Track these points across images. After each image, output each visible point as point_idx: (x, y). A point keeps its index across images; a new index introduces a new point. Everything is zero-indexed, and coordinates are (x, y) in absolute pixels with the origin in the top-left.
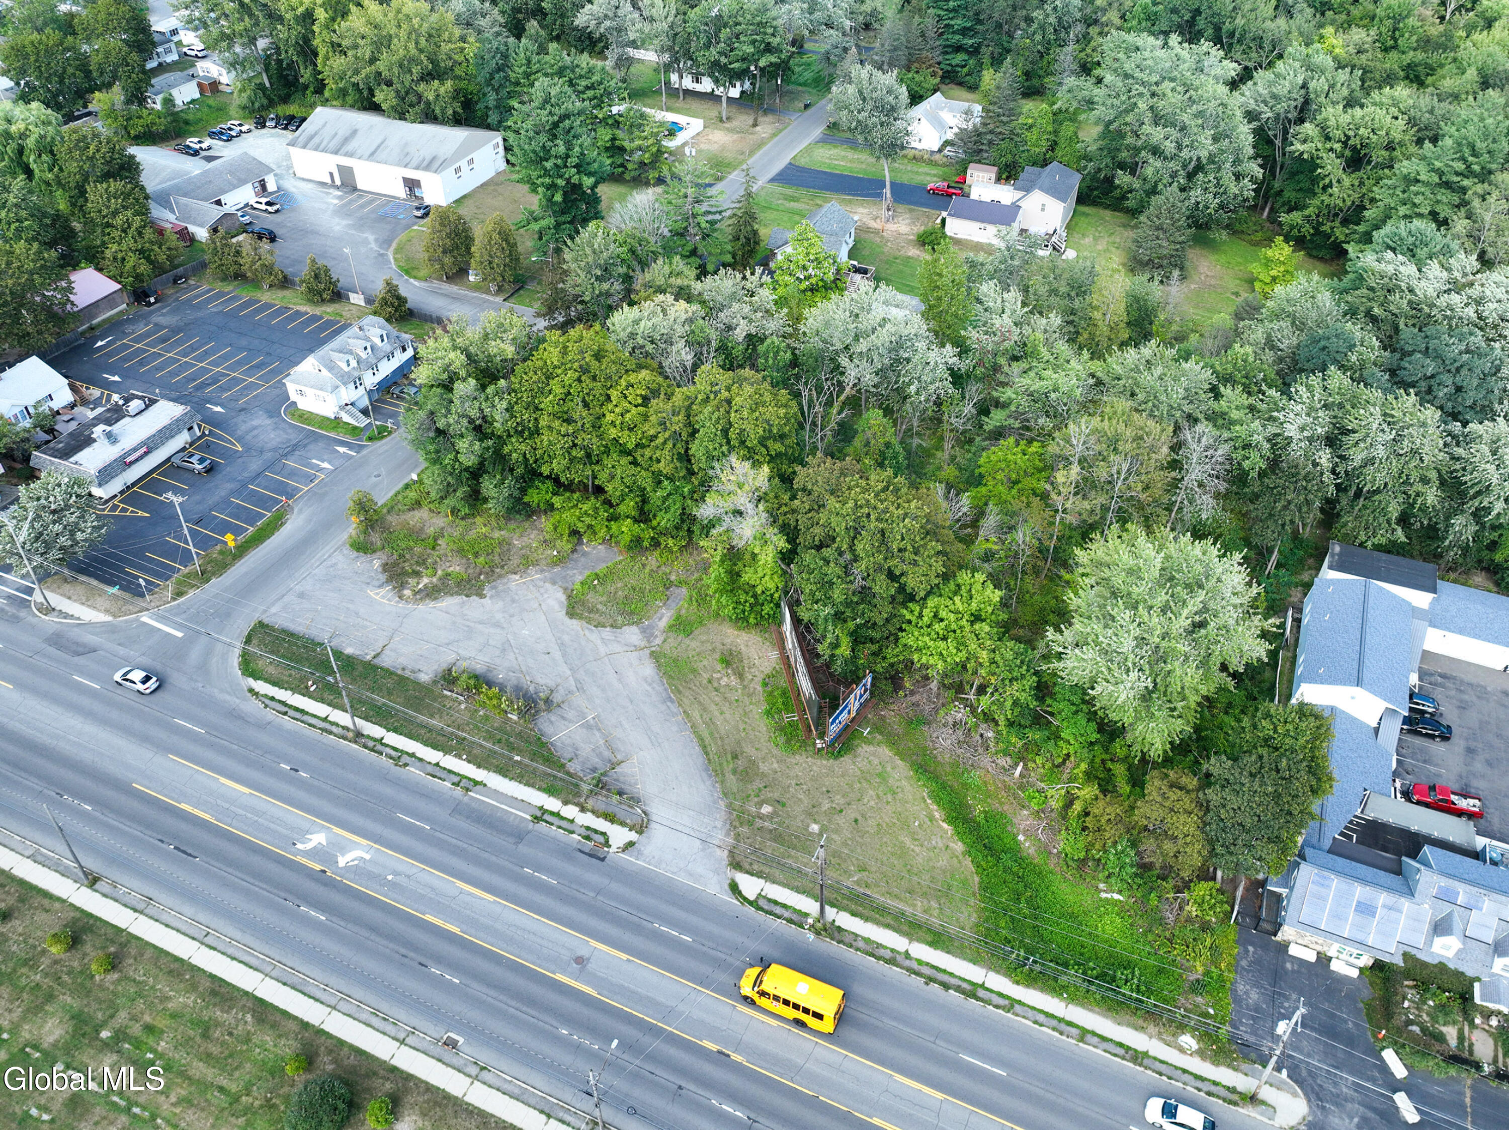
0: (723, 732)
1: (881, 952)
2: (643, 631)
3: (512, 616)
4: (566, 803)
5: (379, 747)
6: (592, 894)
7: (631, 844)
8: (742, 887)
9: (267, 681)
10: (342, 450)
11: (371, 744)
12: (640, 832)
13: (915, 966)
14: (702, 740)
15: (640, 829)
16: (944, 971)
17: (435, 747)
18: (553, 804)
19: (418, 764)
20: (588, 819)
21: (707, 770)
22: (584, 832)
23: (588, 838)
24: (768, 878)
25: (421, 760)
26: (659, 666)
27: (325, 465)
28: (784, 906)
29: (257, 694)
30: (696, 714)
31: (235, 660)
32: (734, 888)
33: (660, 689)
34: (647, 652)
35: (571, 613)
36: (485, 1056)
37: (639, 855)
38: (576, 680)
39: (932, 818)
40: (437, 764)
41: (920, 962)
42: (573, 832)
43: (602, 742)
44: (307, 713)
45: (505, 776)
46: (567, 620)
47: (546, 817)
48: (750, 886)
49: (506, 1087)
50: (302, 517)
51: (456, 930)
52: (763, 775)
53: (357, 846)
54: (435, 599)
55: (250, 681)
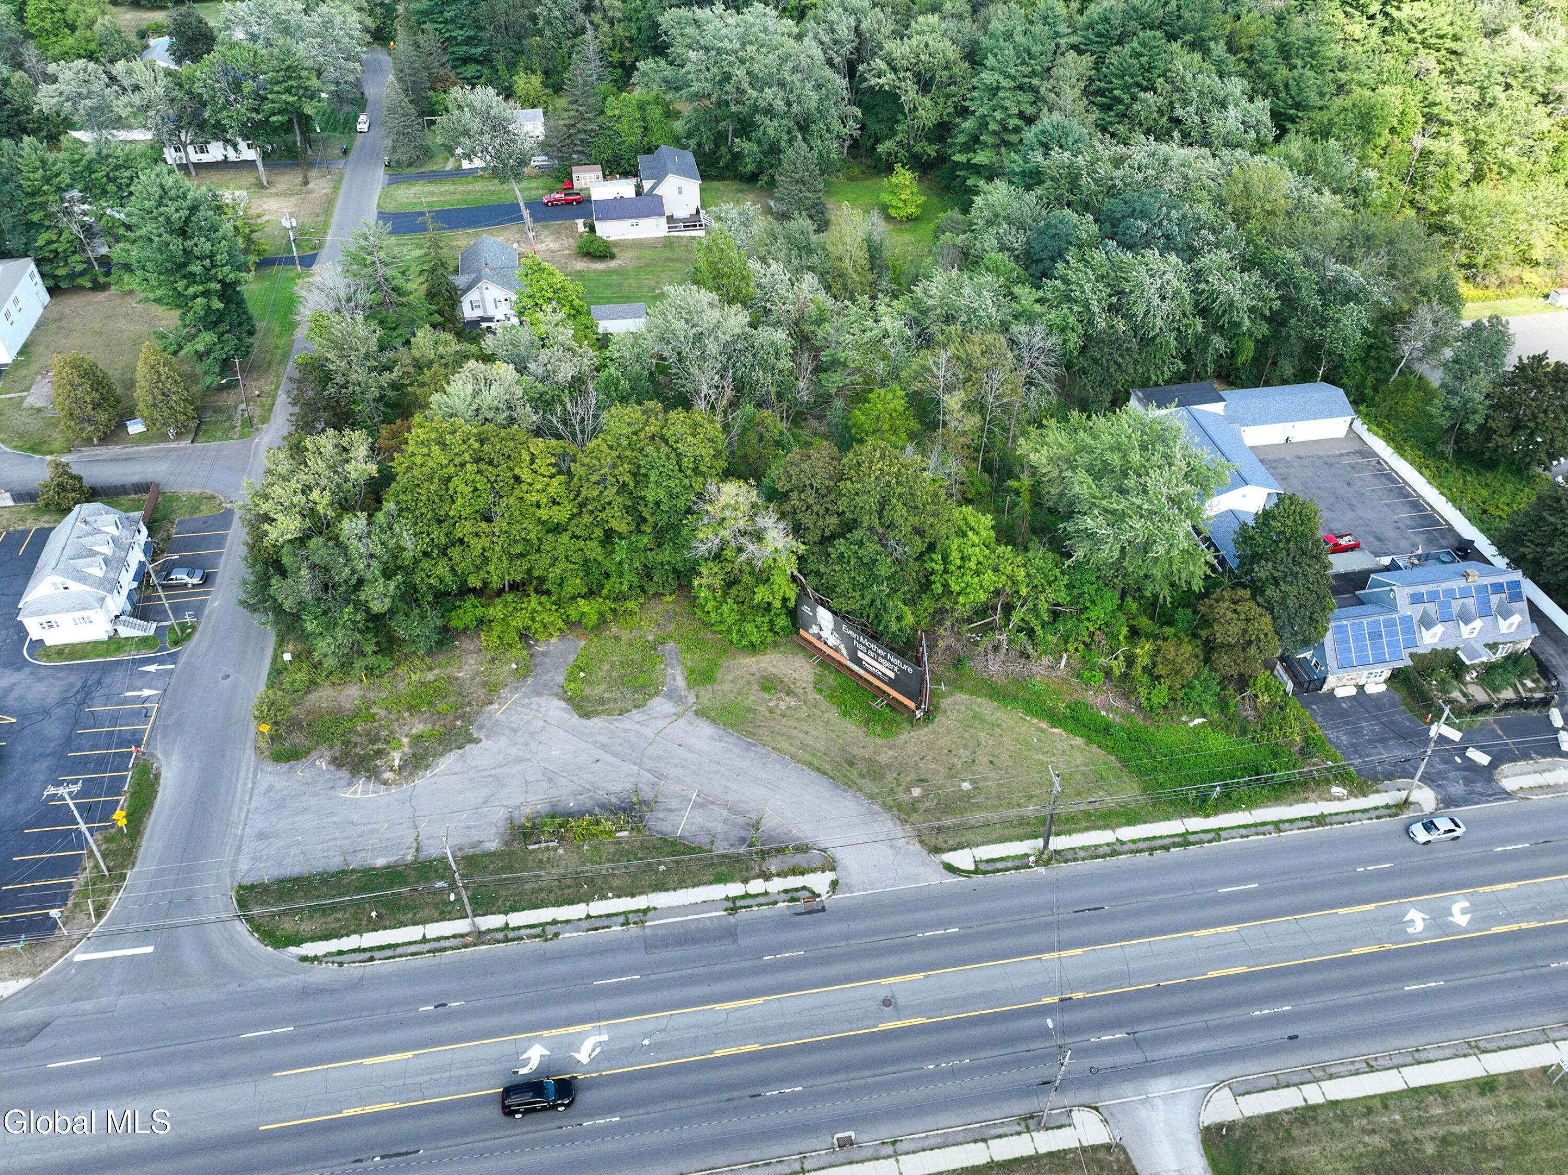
0: (823, 749)
1: (1101, 851)
2: (669, 697)
3: (526, 745)
4: (745, 881)
5: (511, 935)
6: (844, 943)
7: (834, 884)
8: (956, 865)
9: (313, 939)
10: (152, 668)
11: (500, 936)
12: (833, 869)
13: (1134, 847)
14: (810, 764)
15: (830, 865)
16: (1155, 838)
17: (571, 902)
18: (735, 889)
19: (568, 927)
20: (777, 885)
21: (838, 787)
22: (784, 896)
23: (793, 900)
24: (970, 845)
25: (568, 922)
26: (713, 721)
27: (146, 692)
28: (1002, 859)
29: (316, 958)
30: (784, 745)
31: (253, 941)
32: (950, 868)
33: (733, 740)
34: (690, 714)
35: (586, 715)
36: (887, 1131)
37: (850, 888)
38: (648, 771)
39: (1042, 730)
40: (588, 917)
41: (1134, 841)
42: (776, 903)
43: (725, 812)
44: (397, 946)
45: (667, 890)
46: (584, 722)
47: (739, 903)
48: (963, 859)
49: (926, 1143)
50: (175, 758)
51: (756, 1047)
52: (889, 766)
53: (584, 1035)
54: (427, 767)
55: (293, 950)
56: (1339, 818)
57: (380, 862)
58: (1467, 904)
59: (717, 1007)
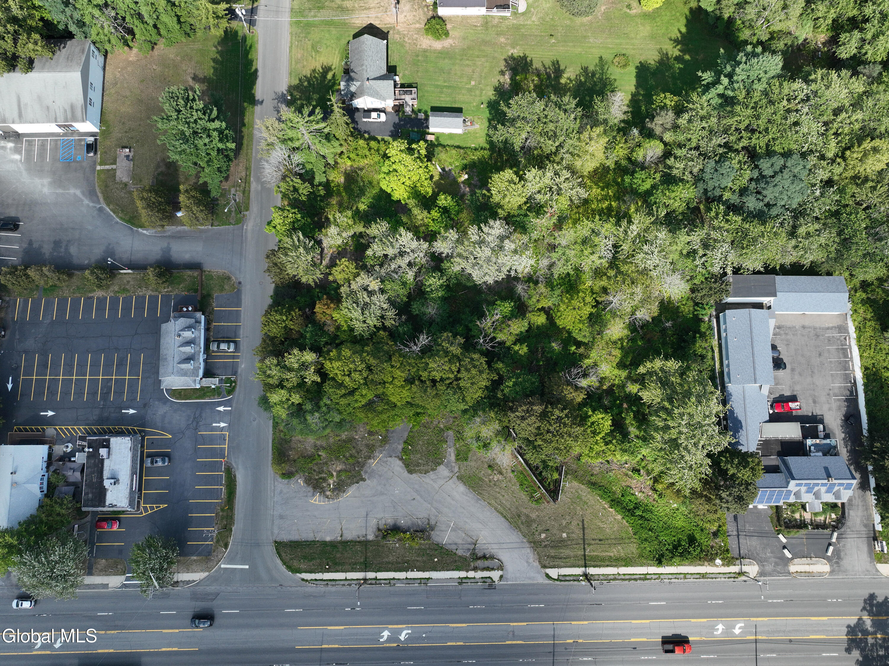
0: (509, 506)
1: (610, 577)
2: (447, 466)
3: (385, 485)
4: (467, 571)
5: (378, 582)
6: (500, 605)
7: (501, 577)
8: (550, 575)
9: (306, 572)
10: (221, 409)
11: (374, 582)
12: (502, 570)
13: (623, 577)
14: (502, 514)
15: (501, 568)
16: (634, 574)
17: (400, 570)
18: (463, 574)
19: (399, 582)
20: (479, 574)
21: (512, 528)
22: (481, 580)
23: (484, 582)
24: (558, 567)
25: (399, 579)
26: (465, 484)
27: (222, 425)
28: (569, 575)
29: (307, 581)
30: (493, 502)
31: (283, 568)
32: (547, 576)
33: (471, 496)
34: (455, 478)
35: (410, 472)
37: (507, 580)
38: (435, 508)
39: (605, 508)
40: (407, 578)
41: (624, 575)
42: (477, 582)
43: (464, 535)
44: (336, 580)
45: (437, 571)
46: (410, 476)
47: (464, 581)
48: (554, 573)
50: (240, 467)
51: (462, 643)
52: (534, 521)
53: (403, 629)
54: (344, 491)
55: (298, 574)
56: (713, 576)
57: (328, 539)
58: (743, 625)
59: (450, 625)
